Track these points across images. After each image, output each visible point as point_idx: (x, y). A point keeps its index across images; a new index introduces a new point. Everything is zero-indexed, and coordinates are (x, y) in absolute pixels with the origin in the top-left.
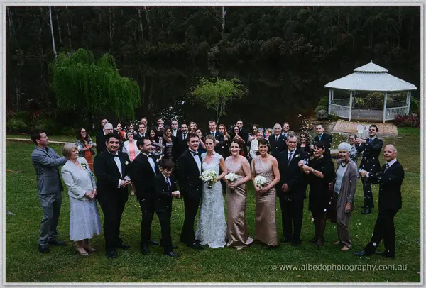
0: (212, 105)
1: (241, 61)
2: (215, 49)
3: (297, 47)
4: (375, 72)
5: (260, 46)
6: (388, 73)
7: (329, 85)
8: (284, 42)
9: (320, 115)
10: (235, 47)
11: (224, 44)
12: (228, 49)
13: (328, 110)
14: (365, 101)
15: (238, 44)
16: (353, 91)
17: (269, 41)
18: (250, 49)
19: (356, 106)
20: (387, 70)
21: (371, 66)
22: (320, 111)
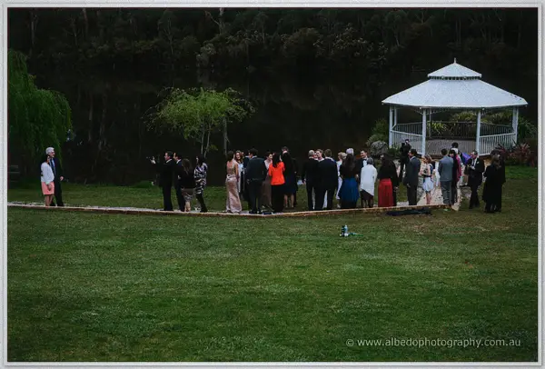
0: (193, 133)
1: (251, 69)
2: (209, 48)
3: (342, 43)
4: (461, 78)
5: (282, 43)
6: (482, 79)
7: (389, 100)
8: (321, 36)
9: (375, 149)
10: (241, 46)
11: (223, 40)
12: (230, 49)
13: (388, 142)
14: (449, 126)
15: (247, 41)
16: (427, 109)
17: (296, 35)
18: (266, 48)
19: (433, 135)
20: (480, 75)
21: (455, 69)
22: (375, 143)
